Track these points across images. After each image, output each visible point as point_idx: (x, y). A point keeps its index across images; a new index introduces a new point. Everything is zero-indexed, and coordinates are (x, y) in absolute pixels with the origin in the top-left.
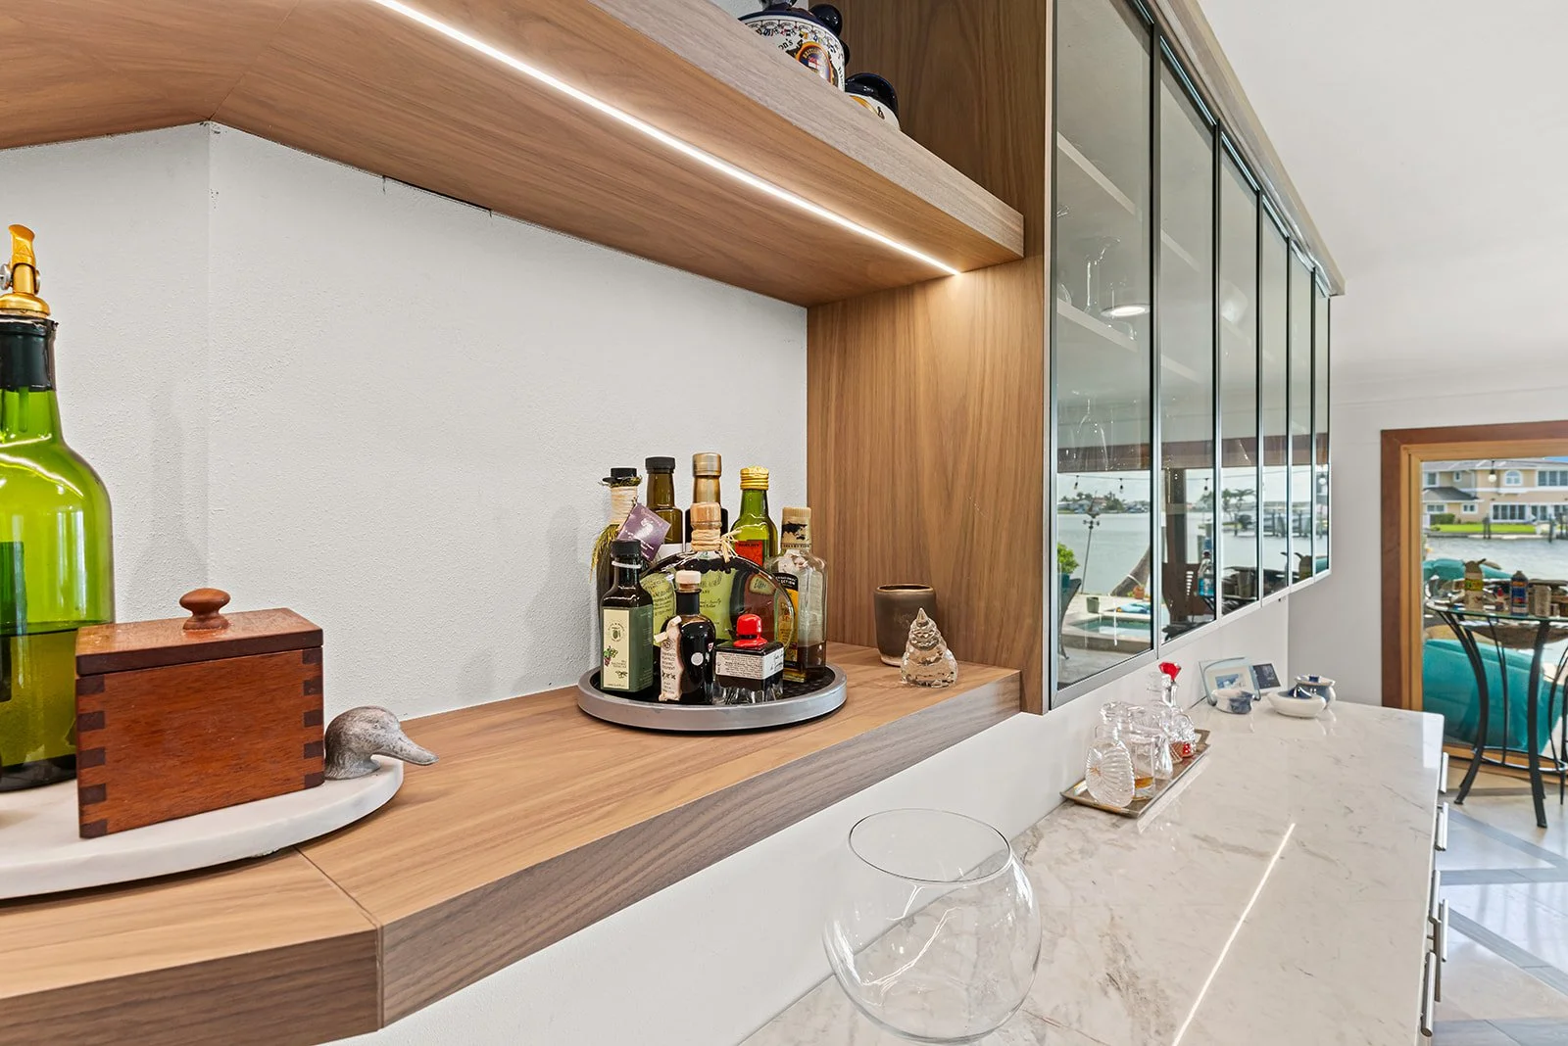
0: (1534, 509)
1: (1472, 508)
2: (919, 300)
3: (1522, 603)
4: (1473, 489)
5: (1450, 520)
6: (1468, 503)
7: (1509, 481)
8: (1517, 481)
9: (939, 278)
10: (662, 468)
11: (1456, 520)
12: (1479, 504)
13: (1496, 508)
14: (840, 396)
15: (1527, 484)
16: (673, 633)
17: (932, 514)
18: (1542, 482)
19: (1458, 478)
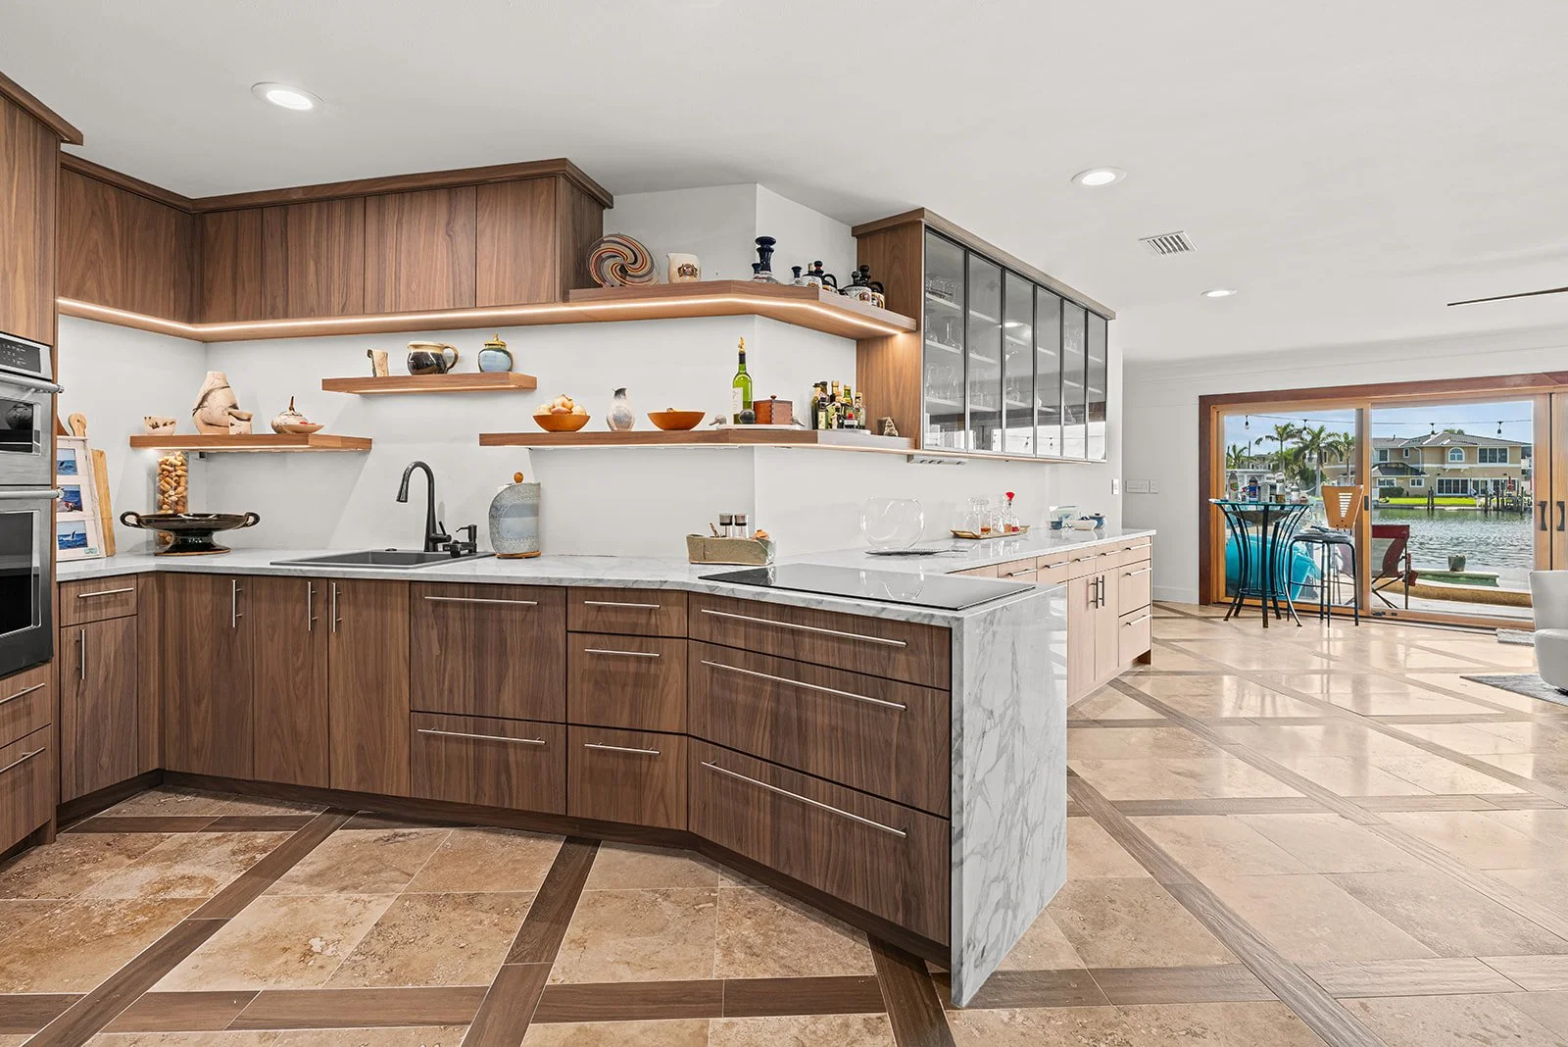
0: (1476, 483)
1: (1419, 483)
2: (889, 341)
3: (1255, 495)
4: (1420, 465)
5: (1398, 493)
6: (1415, 478)
7: (1453, 458)
8: (1460, 458)
9: (891, 336)
10: (824, 384)
11: (1405, 492)
12: (1426, 478)
13: (1441, 482)
14: (867, 367)
15: (1470, 460)
16: (836, 416)
17: (893, 399)
18: (1483, 459)
19: (1407, 455)
